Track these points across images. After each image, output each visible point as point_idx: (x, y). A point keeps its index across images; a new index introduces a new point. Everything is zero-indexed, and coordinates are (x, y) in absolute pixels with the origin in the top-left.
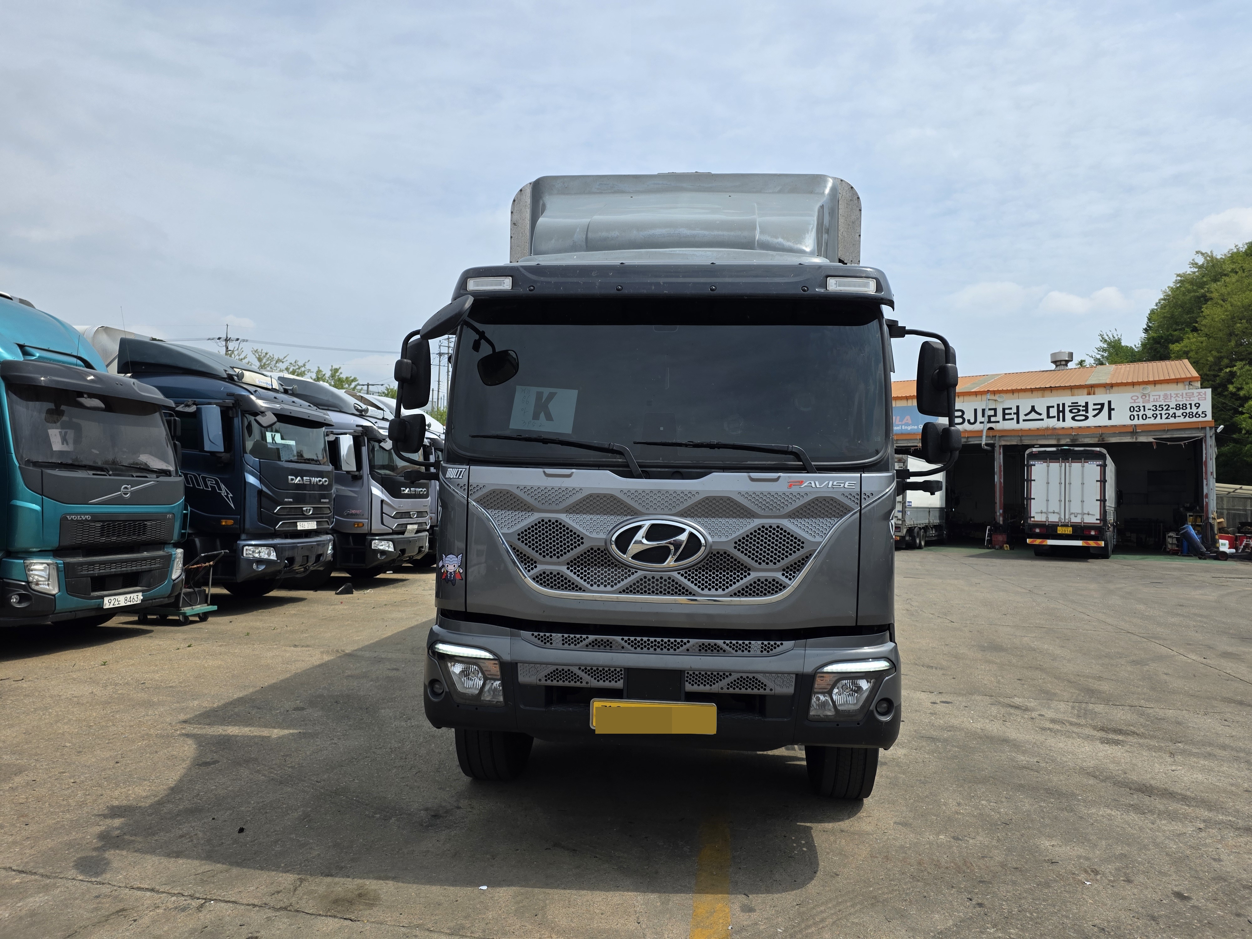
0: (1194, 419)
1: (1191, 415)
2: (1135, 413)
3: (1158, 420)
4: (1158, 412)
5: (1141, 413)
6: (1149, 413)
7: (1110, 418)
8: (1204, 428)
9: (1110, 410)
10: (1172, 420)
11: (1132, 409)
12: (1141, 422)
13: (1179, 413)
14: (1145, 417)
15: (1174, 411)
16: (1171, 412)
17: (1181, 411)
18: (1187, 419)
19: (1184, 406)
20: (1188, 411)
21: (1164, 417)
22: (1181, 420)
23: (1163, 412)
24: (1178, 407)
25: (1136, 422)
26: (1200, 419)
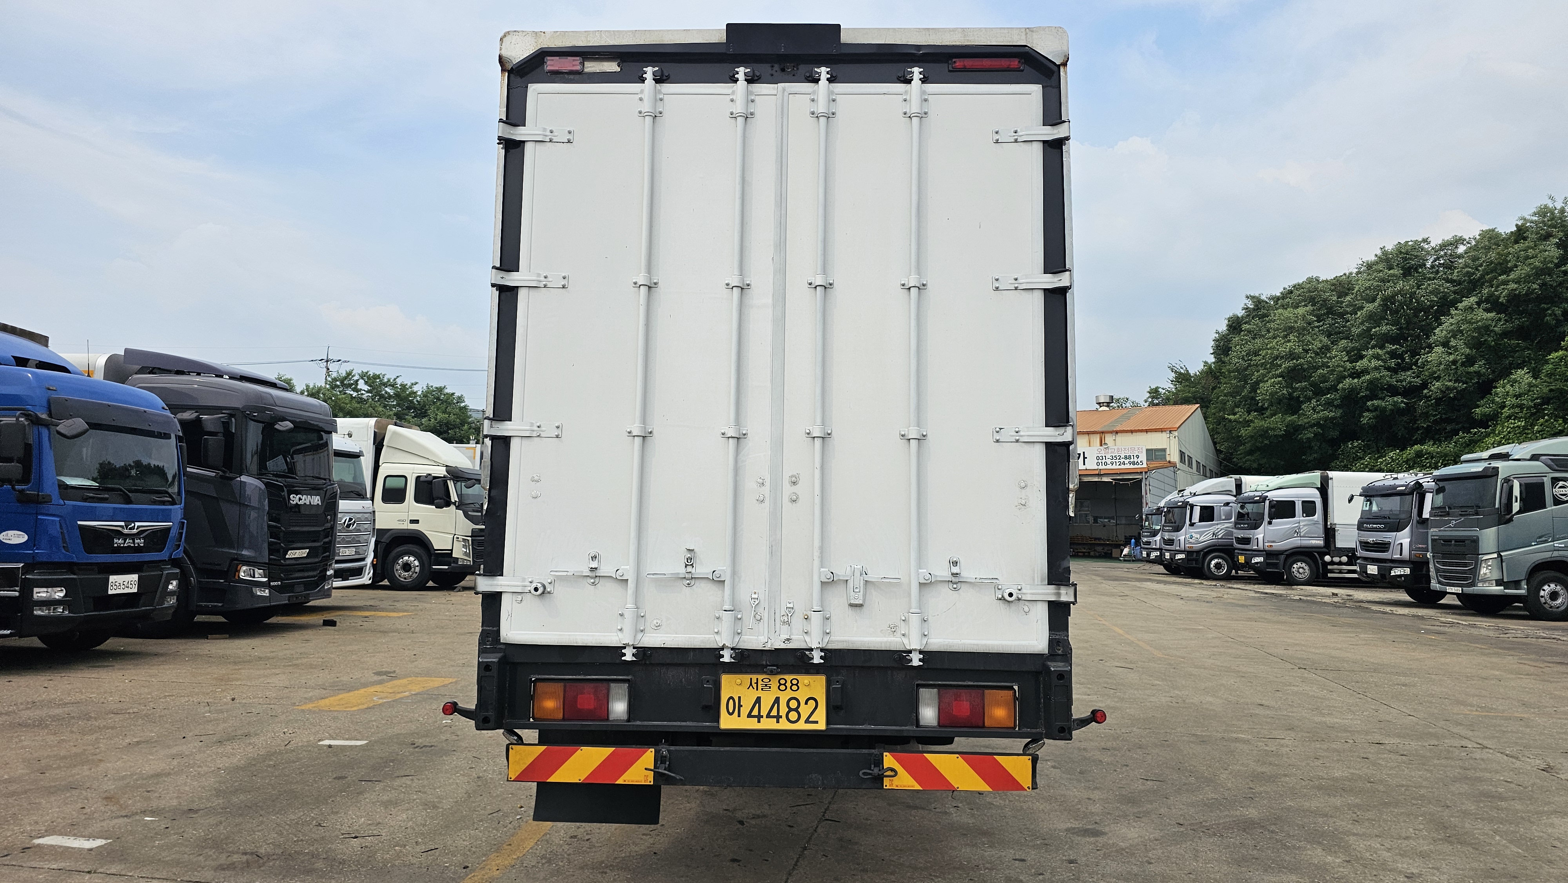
0: (1136, 466)
1: (1134, 463)
2: (1100, 461)
3: (1114, 467)
4: (1114, 461)
5: (1104, 461)
6: (1109, 461)
7: (1084, 464)
8: (1141, 473)
9: (1085, 458)
10: (1122, 467)
11: (1098, 458)
12: (1104, 467)
13: (1127, 461)
14: (1106, 464)
15: (1124, 460)
16: (1122, 461)
17: (1128, 460)
18: (1132, 466)
19: (1130, 456)
20: (1132, 460)
21: (1118, 464)
22: (1128, 466)
23: (1117, 461)
24: (1126, 458)
25: (1100, 467)
26: (1140, 466)
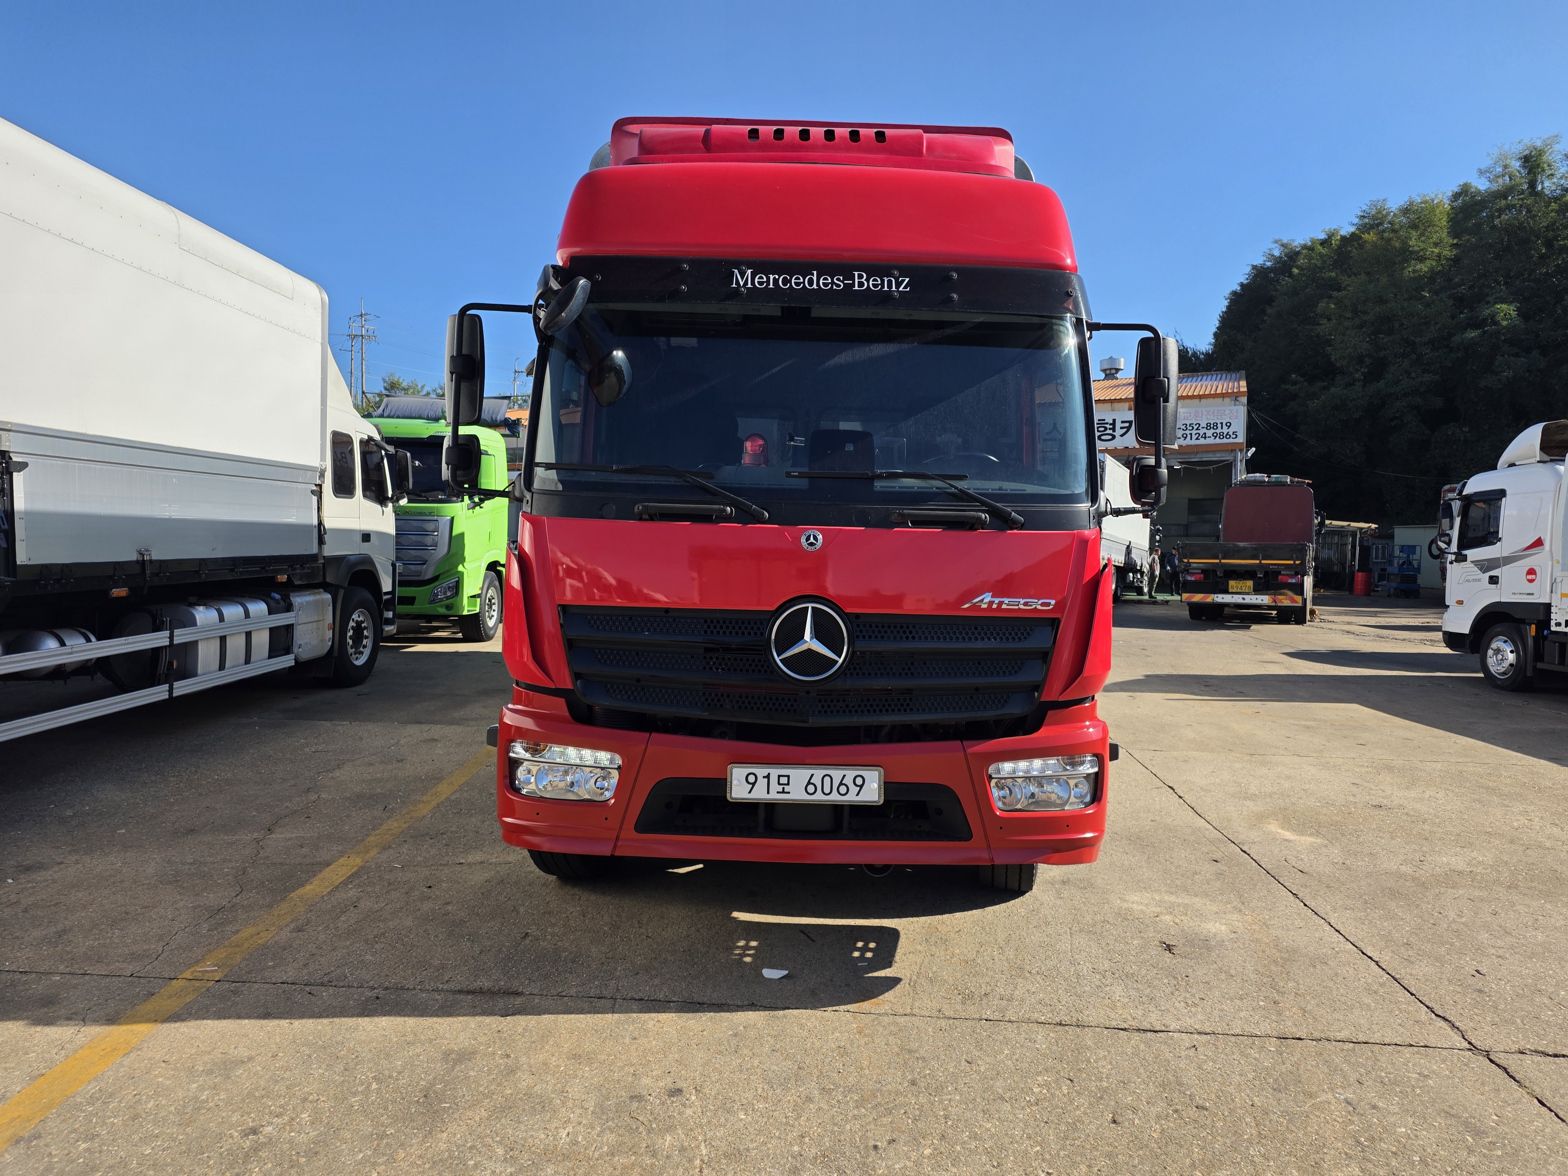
0: (1225, 441)
1: (1222, 436)
3: (1188, 441)
4: (1188, 432)
8: (1234, 451)
13: (1209, 433)
15: (1205, 430)
16: (1201, 432)
17: (1212, 431)
18: (1218, 441)
19: (1215, 426)
20: (1219, 431)
21: (1194, 437)
22: (1210, 441)
23: (1194, 432)
24: (1208, 426)
26: (1231, 440)
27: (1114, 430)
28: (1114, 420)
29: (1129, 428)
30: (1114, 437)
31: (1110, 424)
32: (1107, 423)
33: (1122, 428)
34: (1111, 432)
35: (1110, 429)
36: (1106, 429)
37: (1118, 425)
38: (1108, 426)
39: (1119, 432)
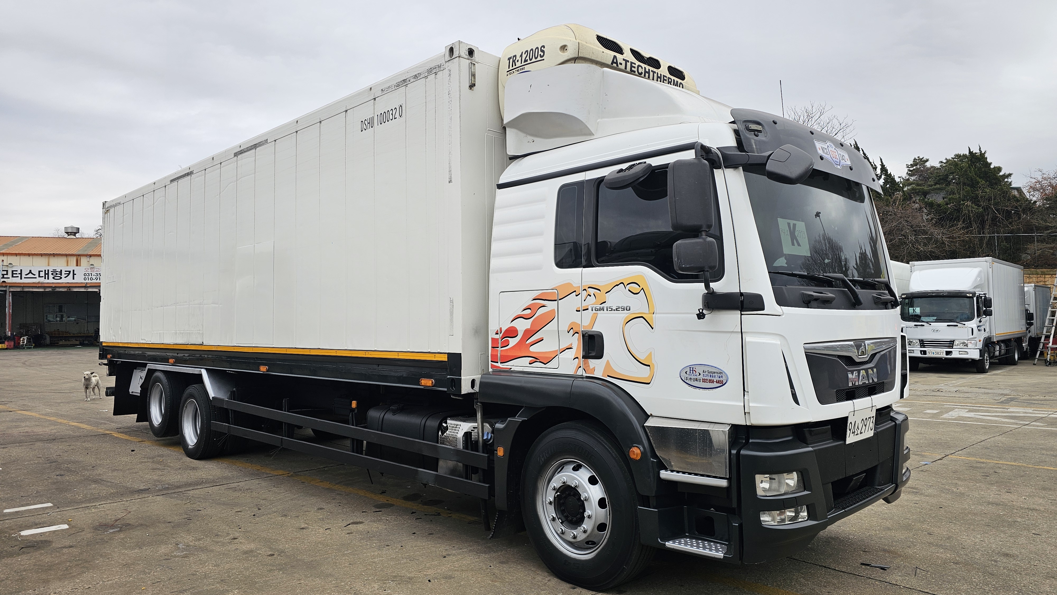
2: (87, 277)
3: (98, 281)
4: (98, 277)
5: (90, 277)
7: (73, 279)
9: (74, 274)
11: (85, 275)
12: (90, 281)
14: (92, 279)
25: (87, 281)
27: (61, 275)
28: (61, 270)
29: (69, 274)
30: (61, 278)
31: (59, 272)
32: (58, 272)
33: (65, 274)
34: (60, 275)
35: (59, 274)
36: (57, 274)
37: (63, 272)
38: (58, 273)
39: (63, 276)
